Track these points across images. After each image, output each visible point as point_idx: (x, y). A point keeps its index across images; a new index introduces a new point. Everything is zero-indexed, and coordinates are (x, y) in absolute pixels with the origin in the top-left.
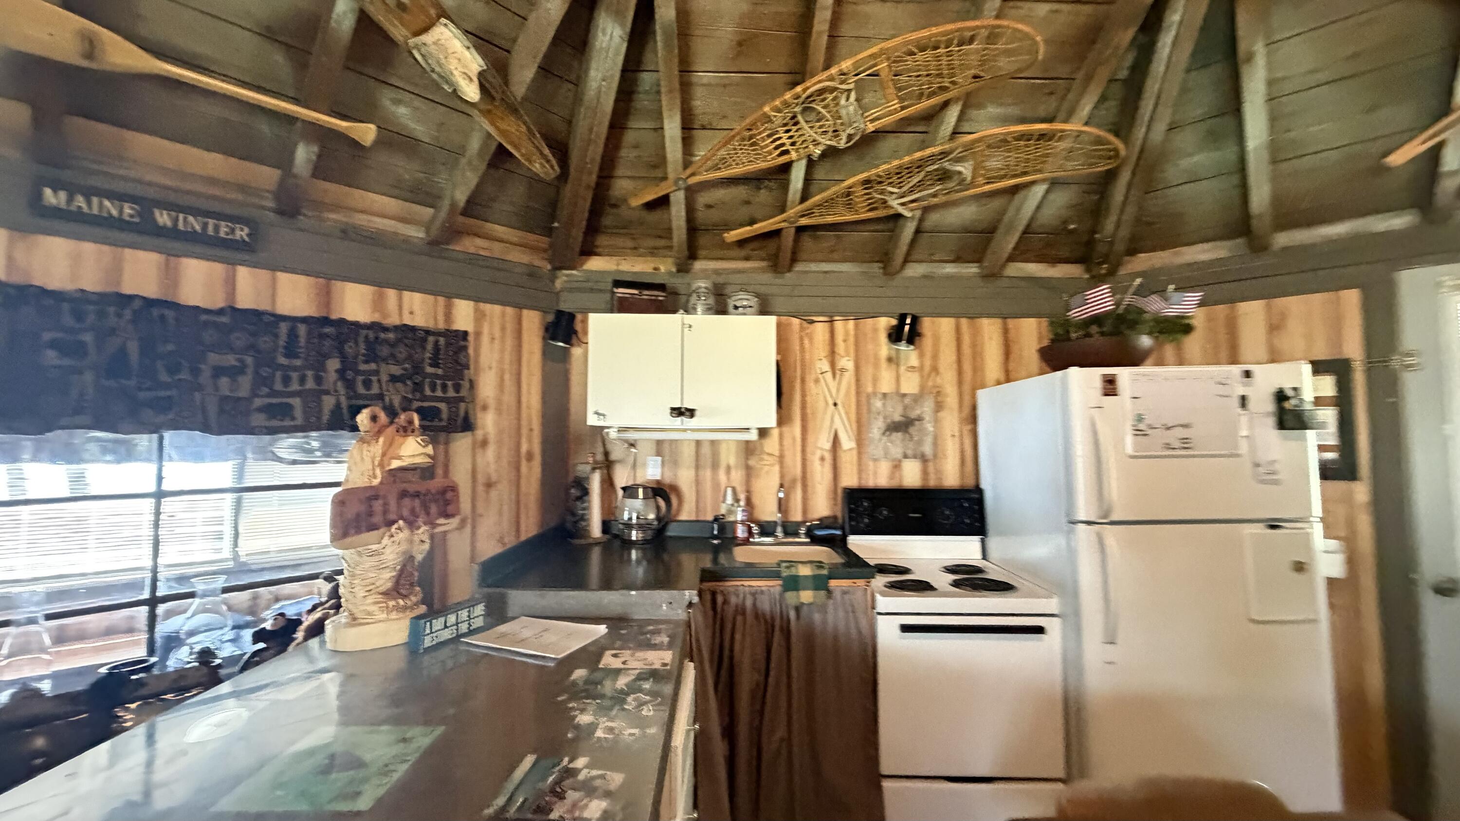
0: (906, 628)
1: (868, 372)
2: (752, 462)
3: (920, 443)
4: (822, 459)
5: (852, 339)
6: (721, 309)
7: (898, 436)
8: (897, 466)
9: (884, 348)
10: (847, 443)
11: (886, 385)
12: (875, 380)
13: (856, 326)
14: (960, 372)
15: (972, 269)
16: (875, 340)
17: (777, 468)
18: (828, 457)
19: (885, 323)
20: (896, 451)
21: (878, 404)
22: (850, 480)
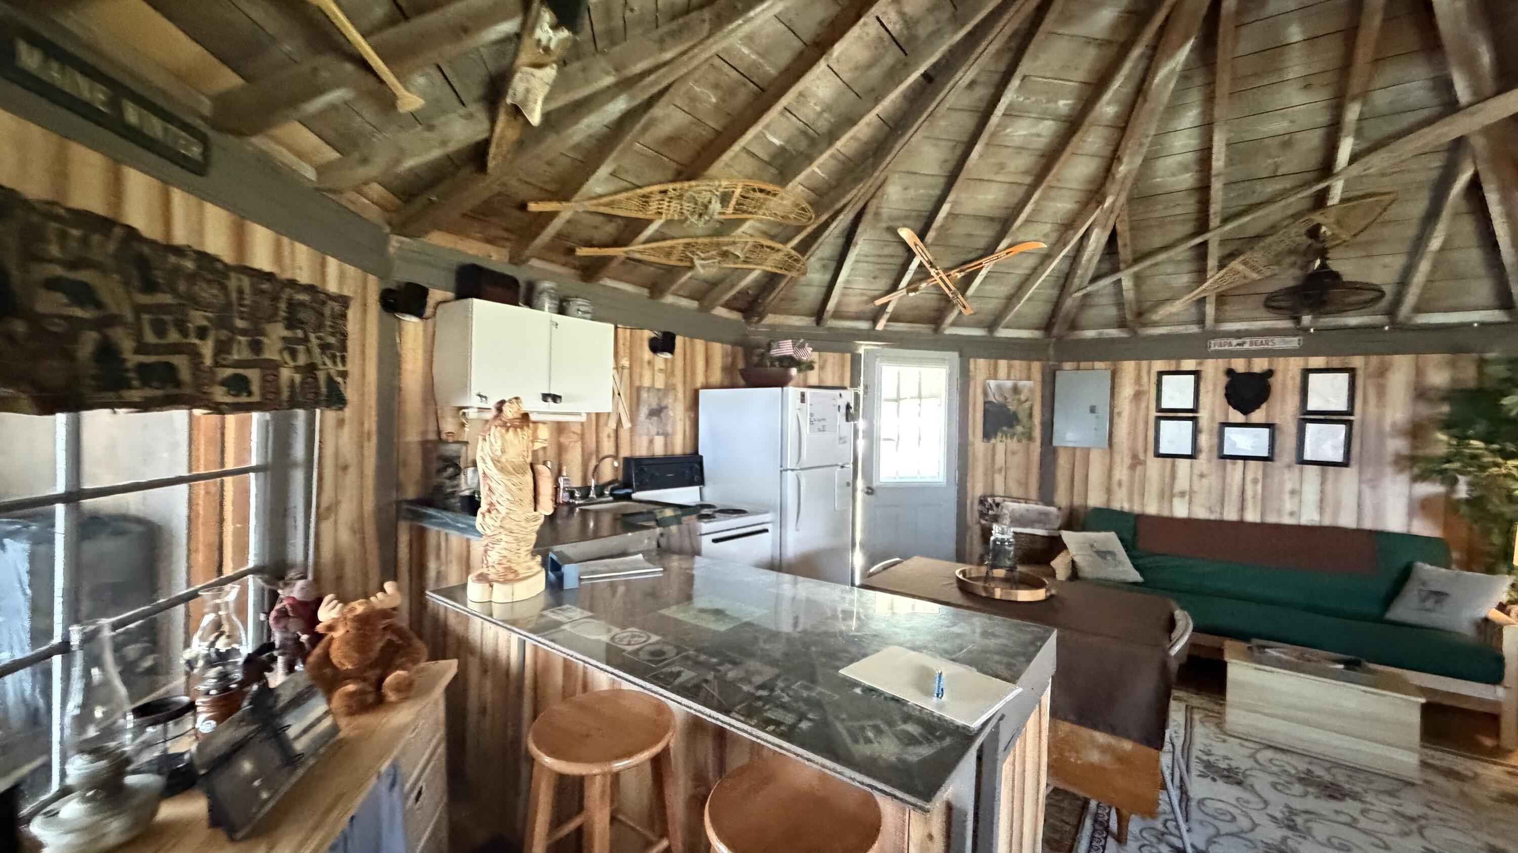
0: (716, 541)
1: (636, 370)
2: (563, 440)
3: (666, 425)
4: (609, 436)
5: (628, 344)
6: (562, 310)
7: (655, 418)
8: (651, 442)
9: (647, 354)
10: (626, 424)
11: (647, 383)
12: (641, 376)
13: (631, 335)
14: (685, 376)
15: (694, 304)
16: (641, 346)
17: (579, 444)
18: (613, 435)
19: (647, 334)
20: (653, 430)
21: (644, 395)
22: (625, 453)
